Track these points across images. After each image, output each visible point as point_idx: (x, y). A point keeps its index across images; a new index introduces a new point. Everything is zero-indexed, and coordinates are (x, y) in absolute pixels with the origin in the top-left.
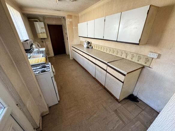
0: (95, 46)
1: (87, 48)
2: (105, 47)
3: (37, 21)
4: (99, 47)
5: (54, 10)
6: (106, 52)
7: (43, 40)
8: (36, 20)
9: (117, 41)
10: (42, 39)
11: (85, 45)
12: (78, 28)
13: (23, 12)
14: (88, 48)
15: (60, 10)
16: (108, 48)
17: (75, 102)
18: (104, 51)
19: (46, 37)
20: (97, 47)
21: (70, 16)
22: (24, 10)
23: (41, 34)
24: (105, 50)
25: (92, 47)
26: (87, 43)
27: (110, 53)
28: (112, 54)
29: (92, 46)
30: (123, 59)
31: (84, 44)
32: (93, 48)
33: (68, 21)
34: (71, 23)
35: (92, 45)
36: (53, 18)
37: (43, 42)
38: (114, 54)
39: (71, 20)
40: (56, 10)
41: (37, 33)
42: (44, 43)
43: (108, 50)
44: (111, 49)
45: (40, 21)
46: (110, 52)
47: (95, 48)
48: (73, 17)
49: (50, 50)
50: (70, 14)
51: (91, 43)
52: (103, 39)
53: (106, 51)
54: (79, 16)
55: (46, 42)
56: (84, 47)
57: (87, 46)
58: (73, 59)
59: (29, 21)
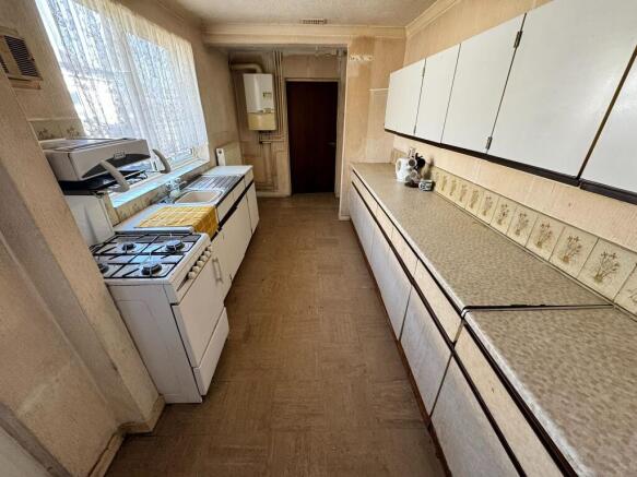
0: (445, 182)
1: (407, 185)
2: (495, 199)
3: (254, 71)
4: (464, 192)
5: (305, 22)
6: (494, 225)
7: (265, 139)
8: (252, 66)
9: (576, 181)
10: (261, 132)
11: (403, 173)
12: (386, 93)
13: (207, 41)
14: (412, 185)
15: (325, 22)
16: (511, 206)
17: (259, 429)
18: (486, 219)
19: (272, 127)
20: (453, 188)
21: (366, 43)
22: (210, 35)
23: (259, 117)
24: (495, 211)
25: (433, 184)
26: (411, 163)
27: (521, 240)
28: (532, 246)
29: (434, 177)
30: (610, 304)
31: (400, 163)
32: (436, 189)
33: (354, 62)
34: (365, 70)
35: (434, 172)
36: (308, 57)
37: (261, 143)
38: (543, 253)
39: (366, 58)
40: (309, 22)
41: (249, 110)
42: (266, 148)
43: (513, 218)
44: (531, 216)
45: (264, 72)
46: (518, 233)
47: (446, 194)
48: (378, 45)
49: (279, 172)
50: (368, 32)
51: (431, 165)
52: (484, 151)
53: (500, 222)
54: (406, 39)
55: (274, 145)
56: (395, 177)
57: (407, 174)
58: (346, 218)
59: (231, 70)
